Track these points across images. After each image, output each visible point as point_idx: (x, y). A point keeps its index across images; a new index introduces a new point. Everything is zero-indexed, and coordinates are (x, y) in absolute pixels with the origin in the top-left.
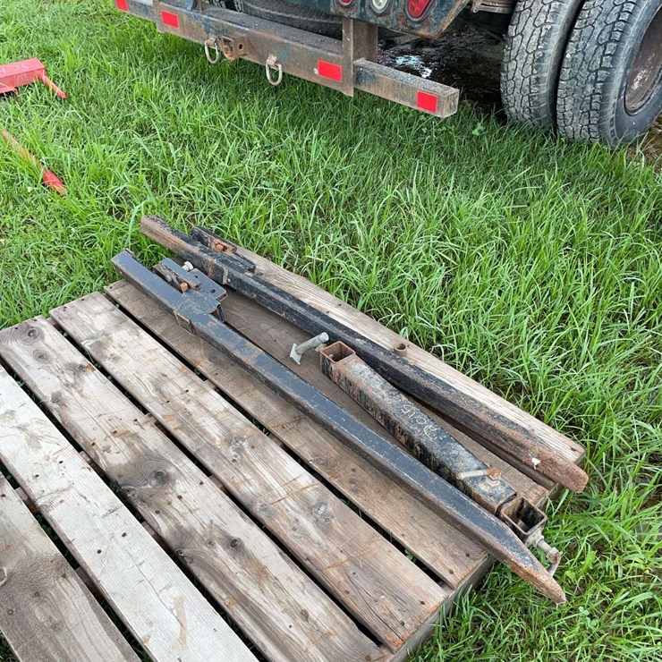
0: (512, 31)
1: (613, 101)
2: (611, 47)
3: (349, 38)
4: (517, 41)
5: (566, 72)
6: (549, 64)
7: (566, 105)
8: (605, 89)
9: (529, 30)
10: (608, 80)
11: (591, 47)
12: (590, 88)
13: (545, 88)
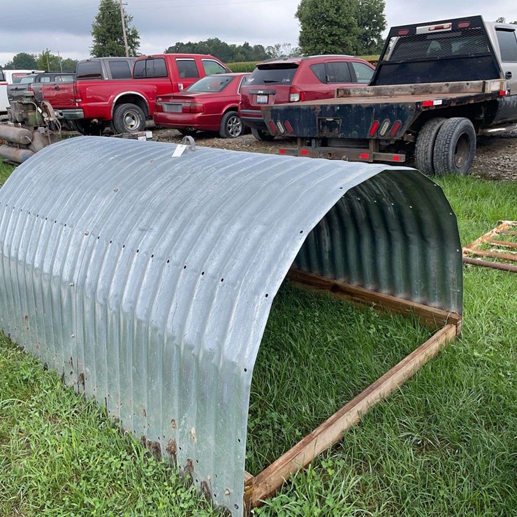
0: (416, 145)
1: (451, 161)
2: (447, 146)
3: (372, 145)
4: (418, 148)
5: (435, 155)
6: (429, 153)
7: (437, 164)
8: (447, 158)
9: (422, 144)
10: (447, 155)
11: (441, 146)
12: (443, 158)
13: (429, 161)
